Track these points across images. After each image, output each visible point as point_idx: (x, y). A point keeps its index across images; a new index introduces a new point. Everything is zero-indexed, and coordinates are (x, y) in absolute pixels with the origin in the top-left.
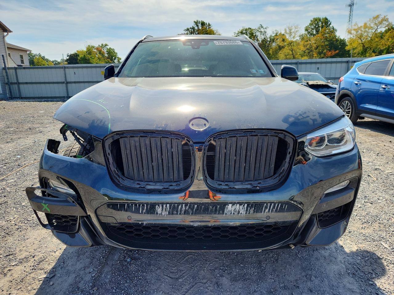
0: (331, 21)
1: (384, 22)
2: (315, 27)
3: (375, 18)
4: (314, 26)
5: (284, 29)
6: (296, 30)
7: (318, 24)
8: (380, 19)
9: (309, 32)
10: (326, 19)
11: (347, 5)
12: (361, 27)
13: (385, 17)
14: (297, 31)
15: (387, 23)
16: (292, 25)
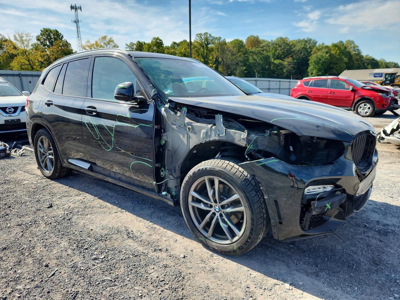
0: (62, 34)
1: (111, 43)
2: (47, 38)
3: (103, 38)
4: (46, 36)
5: (13, 36)
6: (28, 38)
7: (49, 35)
8: (107, 40)
9: (43, 42)
10: (57, 32)
11: (72, 21)
12: (93, 44)
13: (111, 38)
14: (29, 40)
15: (113, 44)
16: (22, 32)
